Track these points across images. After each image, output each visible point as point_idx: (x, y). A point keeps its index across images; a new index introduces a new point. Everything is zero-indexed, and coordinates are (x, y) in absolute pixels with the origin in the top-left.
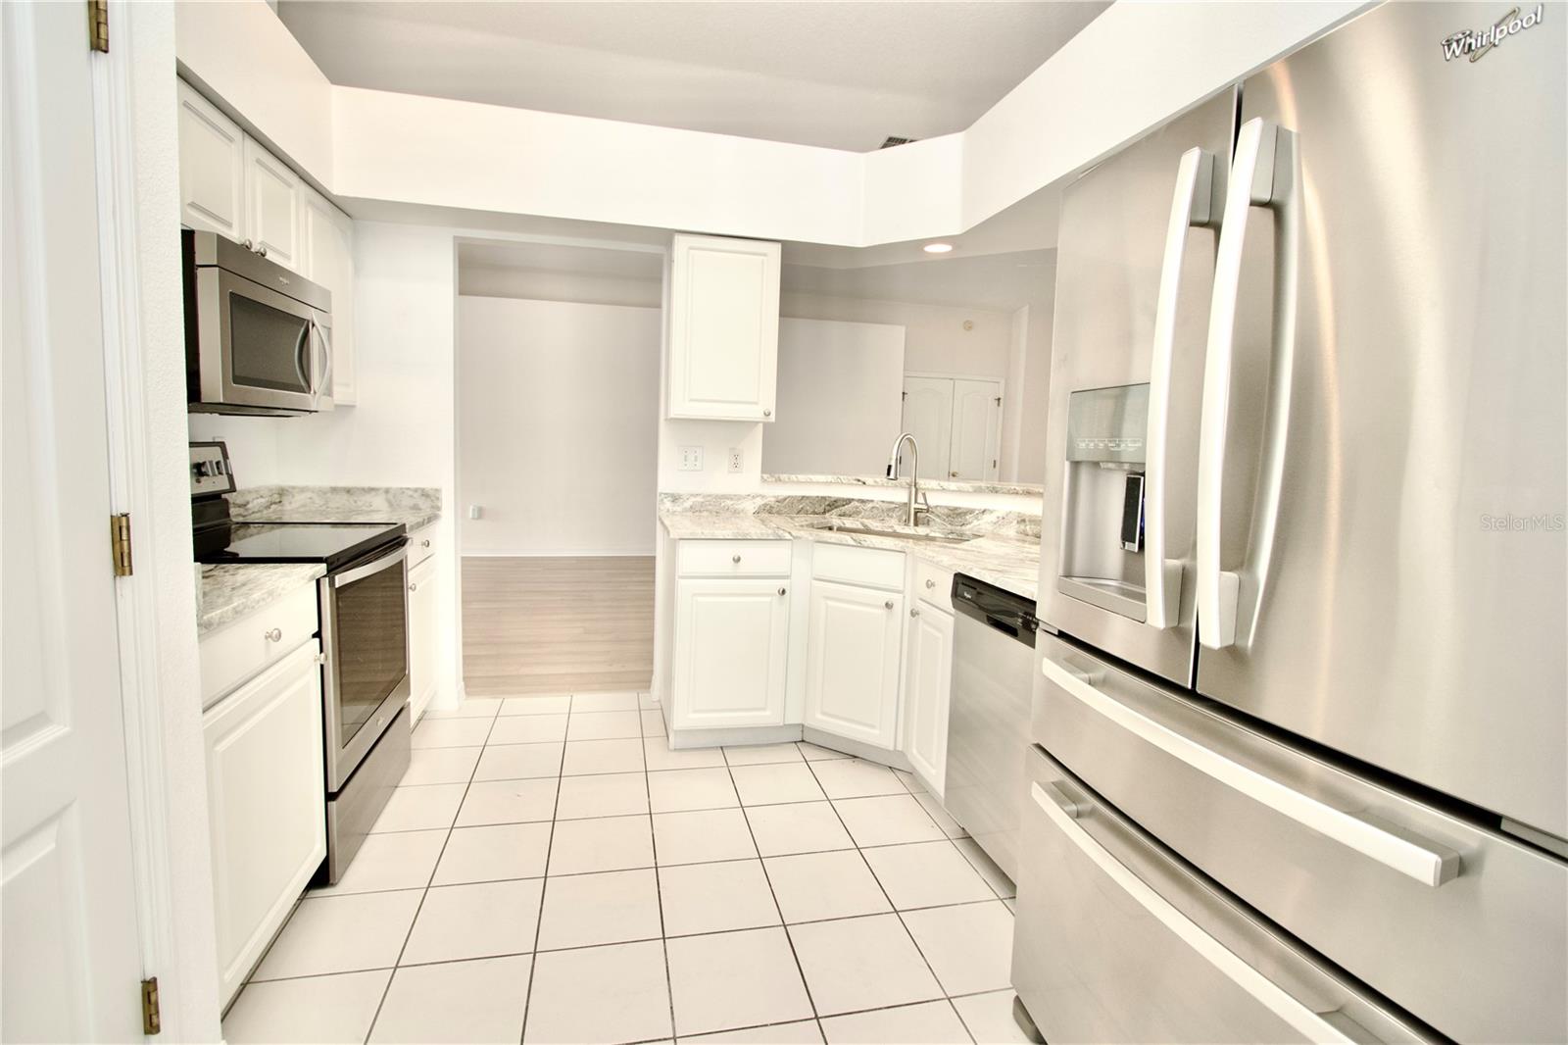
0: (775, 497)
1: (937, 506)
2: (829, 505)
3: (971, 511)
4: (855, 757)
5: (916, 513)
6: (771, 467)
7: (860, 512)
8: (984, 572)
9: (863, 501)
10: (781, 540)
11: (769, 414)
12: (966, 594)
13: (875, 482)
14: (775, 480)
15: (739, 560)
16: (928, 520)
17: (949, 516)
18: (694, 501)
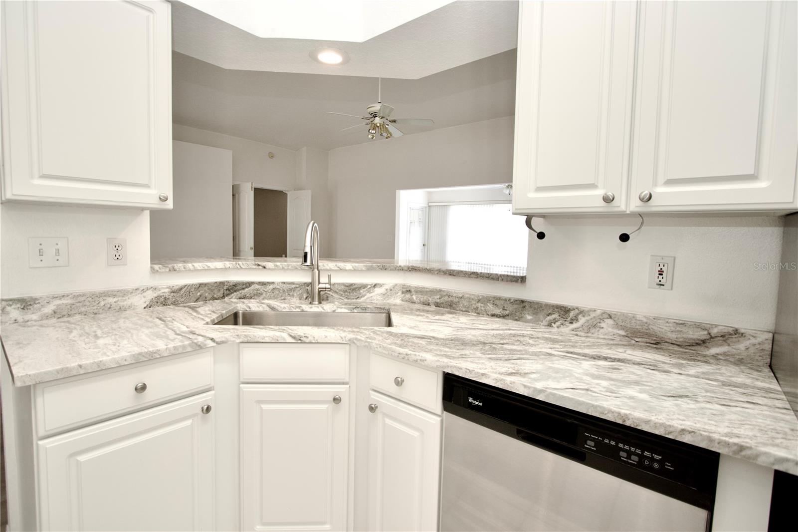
0: (167, 288)
2: (227, 289)
3: (364, 286)
5: (319, 292)
7: (262, 294)
9: (263, 284)
10: (205, 349)
11: (166, 199)
13: (276, 265)
14: (167, 270)
15: (144, 387)
16: (327, 297)
17: (345, 291)
18: (58, 305)
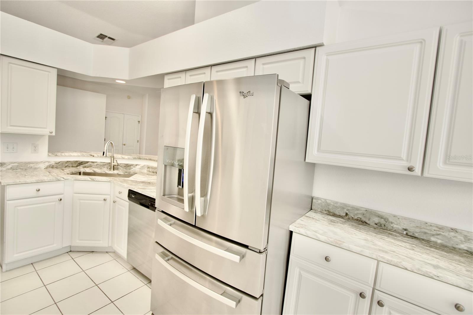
0: (54, 162)
1: (121, 164)
2: (79, 164)
3: (132, 165)
4: (93, 252)
5: (113, 166)
6: (52, 150)
7: (92, 166)
8: (138, 189)
9: (93, 162)
10: (59, 181)
11: (52, 133)
12: (132, 196)
13: (98, 156)
14: (54, 155)
15: (39, 190)
16: (118, 168)
17: (125, 167)
18: (13, 166)
